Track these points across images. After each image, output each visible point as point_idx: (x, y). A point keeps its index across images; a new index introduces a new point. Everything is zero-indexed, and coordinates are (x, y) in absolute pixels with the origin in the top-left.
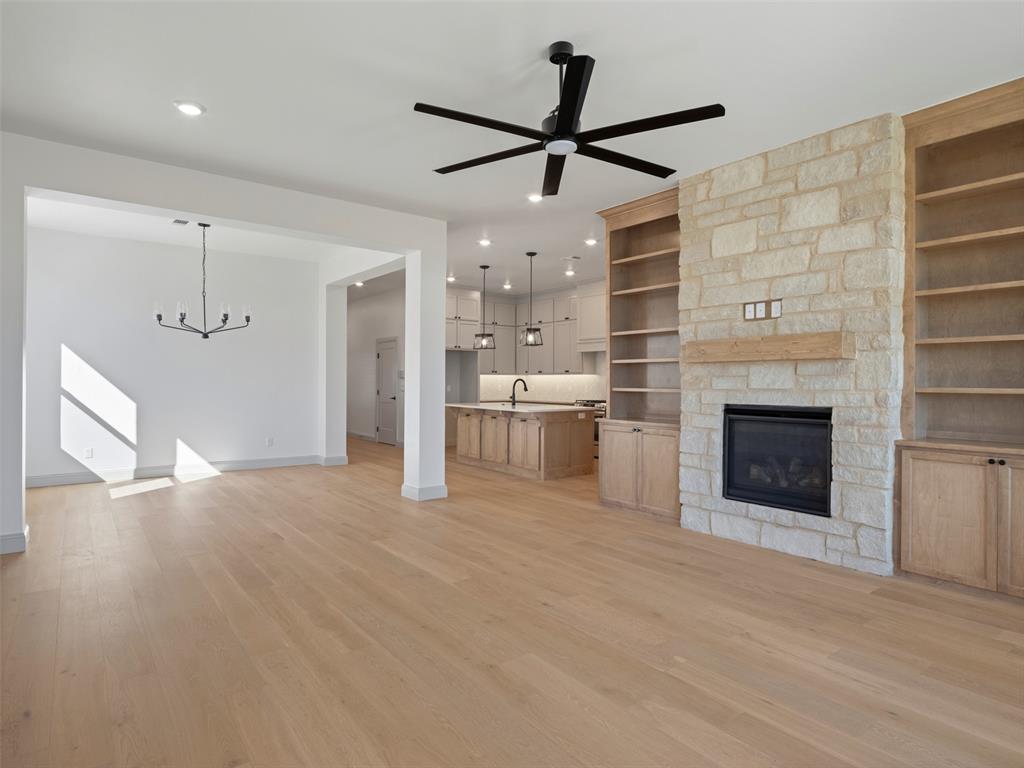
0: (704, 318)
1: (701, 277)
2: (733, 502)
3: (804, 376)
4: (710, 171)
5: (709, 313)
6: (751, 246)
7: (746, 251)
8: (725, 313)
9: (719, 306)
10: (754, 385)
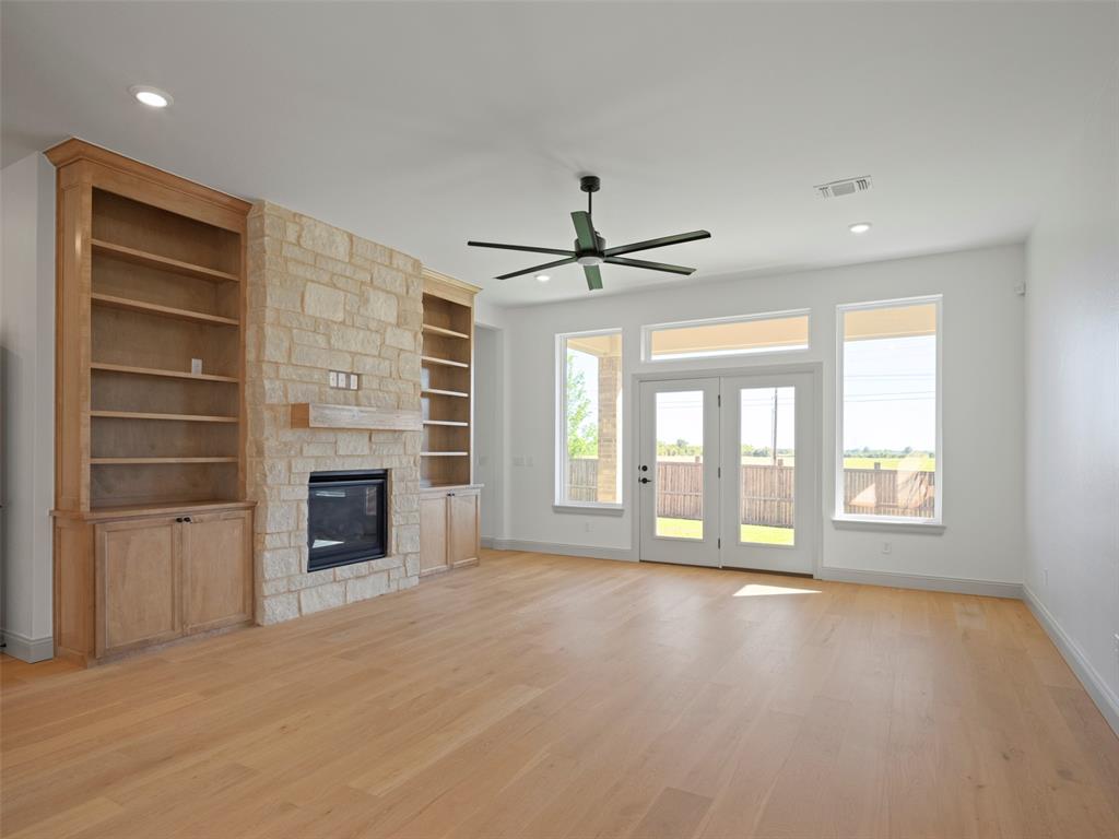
0: (294, 377)
1: (290, 329)
2: (322, 572)
3: (376, 443)
4: (302, 215)
5: (300, 372)
6: (340, 317)
7: (335, 319)
8: (316, 377)
9: (310, 367)
10: (341, 452)
